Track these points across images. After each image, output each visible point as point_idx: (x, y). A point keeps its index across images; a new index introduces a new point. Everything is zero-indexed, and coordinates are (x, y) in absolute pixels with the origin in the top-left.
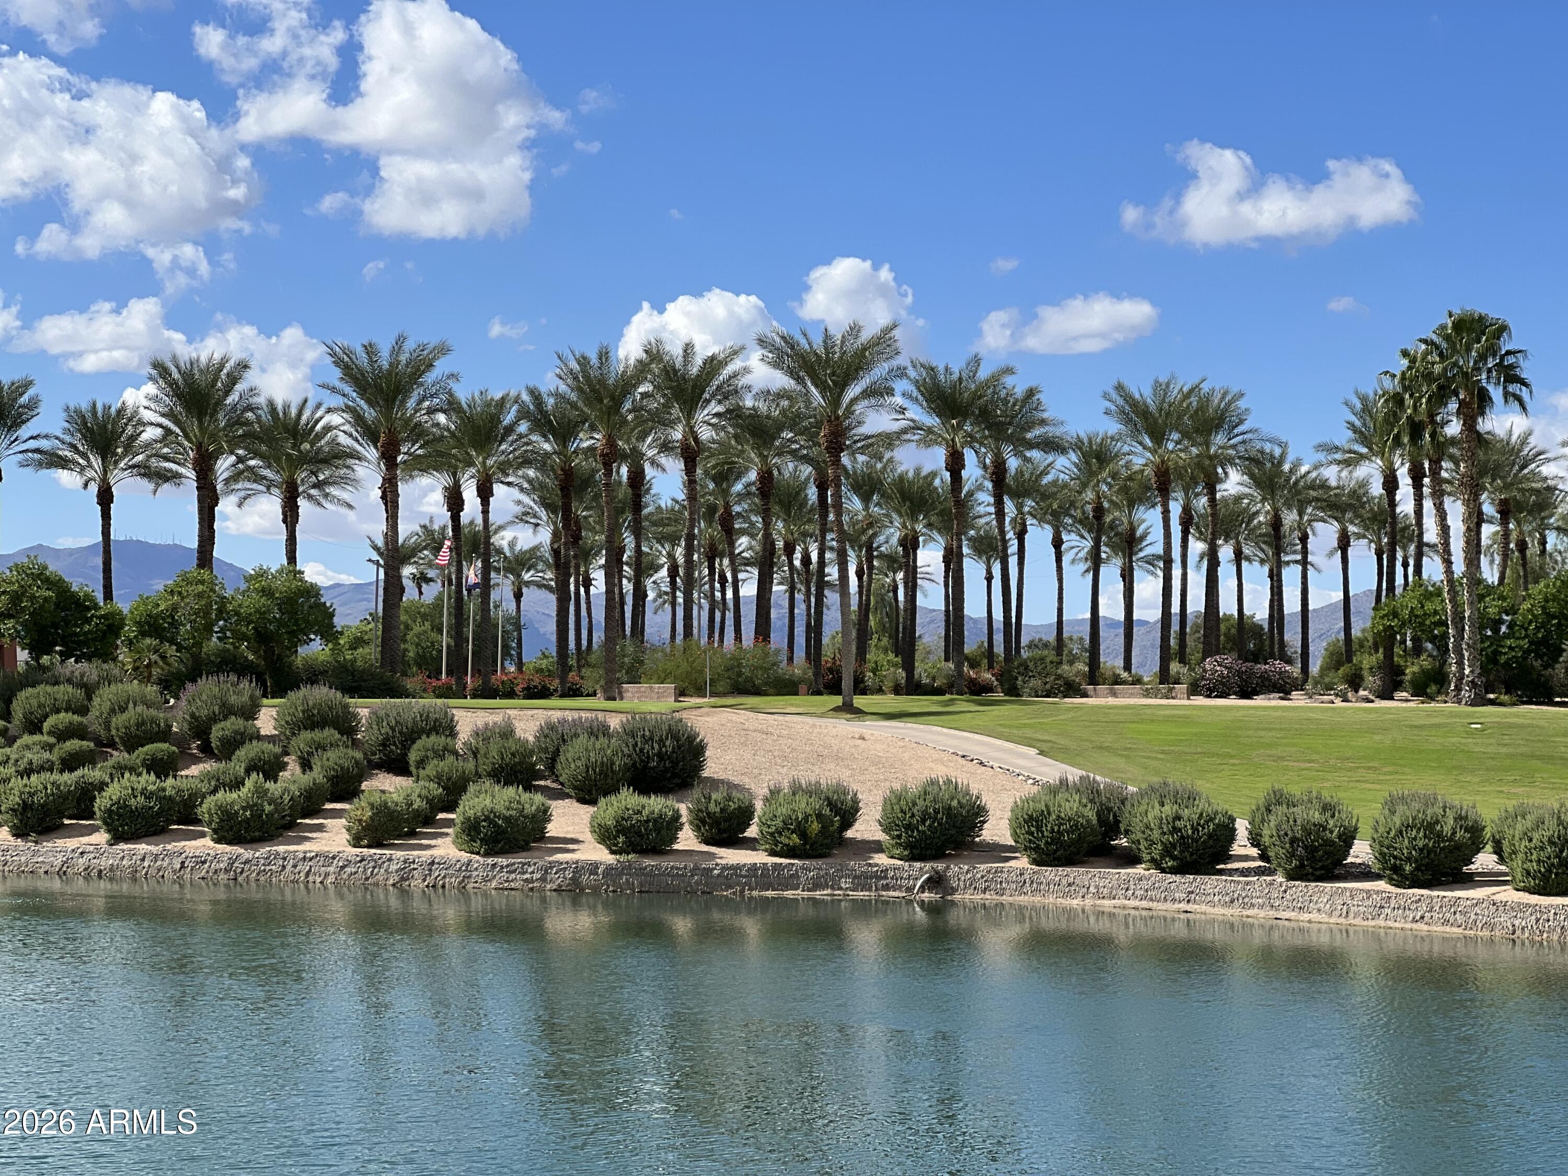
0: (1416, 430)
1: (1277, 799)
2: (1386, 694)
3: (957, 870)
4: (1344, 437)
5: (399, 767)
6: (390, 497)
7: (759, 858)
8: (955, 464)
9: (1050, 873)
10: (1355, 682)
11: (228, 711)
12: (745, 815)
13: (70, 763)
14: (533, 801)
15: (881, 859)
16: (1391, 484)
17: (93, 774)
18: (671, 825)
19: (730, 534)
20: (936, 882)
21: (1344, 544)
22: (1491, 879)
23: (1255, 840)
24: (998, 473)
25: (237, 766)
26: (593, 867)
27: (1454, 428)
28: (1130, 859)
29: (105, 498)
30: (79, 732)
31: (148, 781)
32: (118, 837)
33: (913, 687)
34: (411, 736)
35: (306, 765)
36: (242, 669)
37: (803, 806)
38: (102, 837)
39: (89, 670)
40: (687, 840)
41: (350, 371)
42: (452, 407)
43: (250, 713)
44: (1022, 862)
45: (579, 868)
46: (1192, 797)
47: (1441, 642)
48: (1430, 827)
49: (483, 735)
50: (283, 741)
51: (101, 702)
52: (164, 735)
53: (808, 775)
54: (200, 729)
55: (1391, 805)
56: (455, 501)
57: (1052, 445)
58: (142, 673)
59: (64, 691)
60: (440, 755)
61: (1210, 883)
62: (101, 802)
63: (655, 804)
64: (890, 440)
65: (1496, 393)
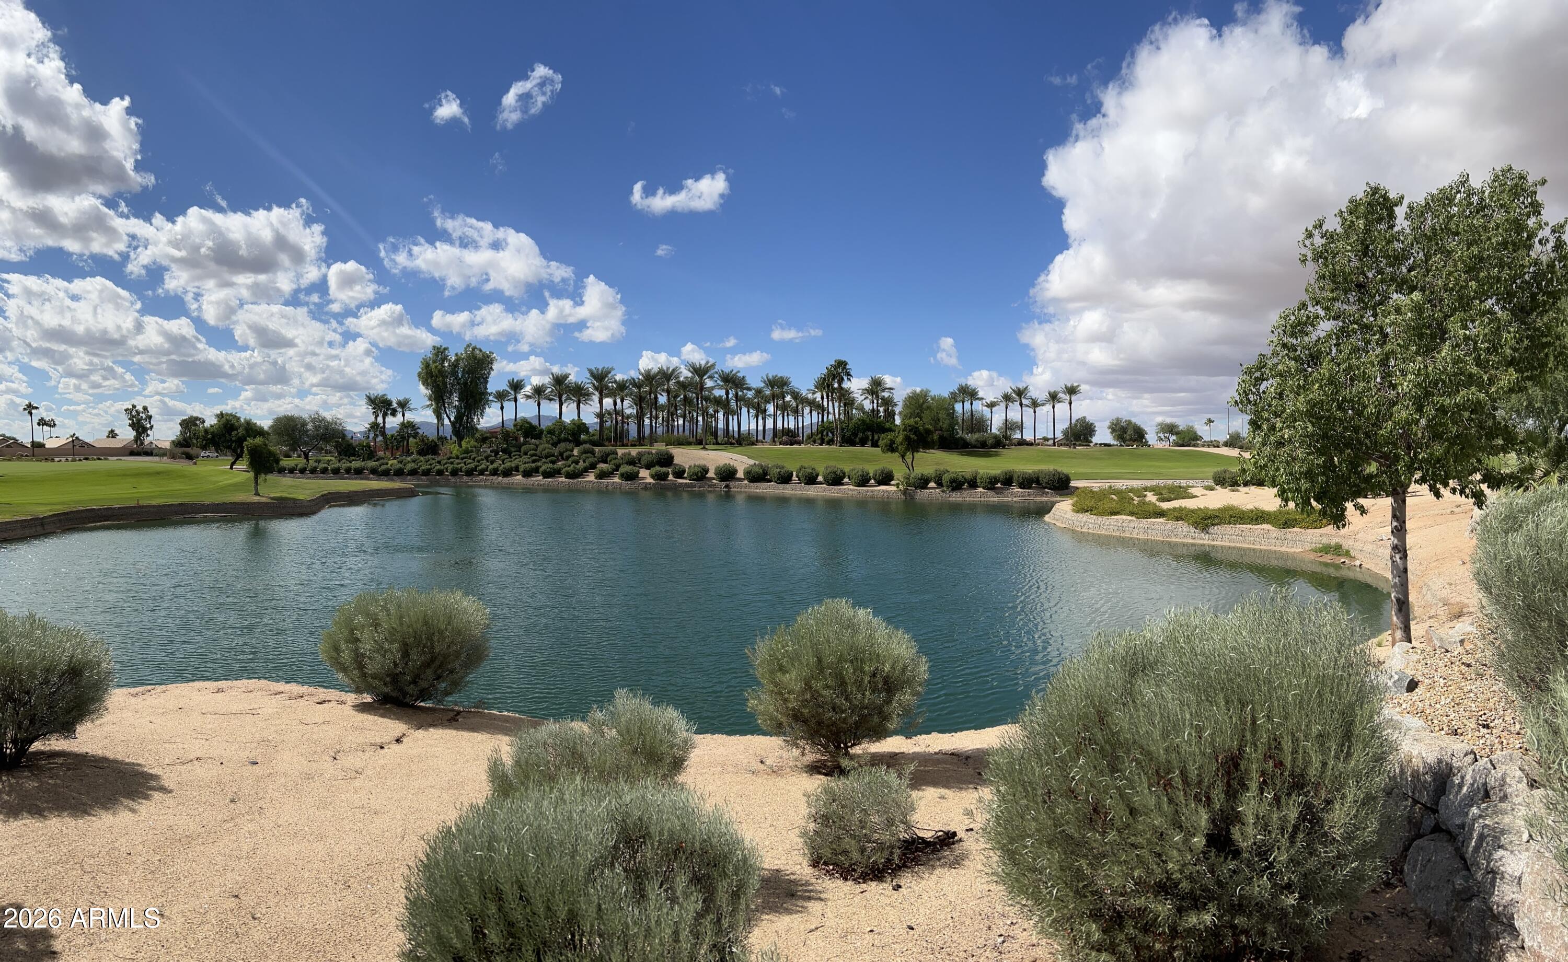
0: (828, 386)
1: (802, 467)
2: (821, 444)
3: (731, 484)
4: (813, 388)
5: (605, 462)
6: (601, 402)
7: (687, 481)
8: (727, 393)
9: (752, 484)
10: (815, 442)
11: (567, 450)
12: (684, 471)
13: (534, 462)
14: (636, 469)
15: (715, 481)
16: (822, 398)
17: (539, 464)
18: (668, 474)
19: (676, 410)
20: (727, 486)
21: (811, 412)
22: (847, 484)
23: (797, 476)
24: (736, 395)
25: (569, 462)
26: (650, 483)
27: (836, 385)
28: (770, 481)
29: (539, 405)
30: (535, 455)
31: (551, 465)
32: (544, 477)
33: (717, 444)
34: (608, 455)
35: (584, 462)
36: (570, 441)
37: (697, 470)
38: (541, 477)
39: (537, 442)
40: (671, 477)
41: (592, 374)
42: (615, 382)
43: (572, 451)
44: (746, 482)
45: (646, 484)
46: (783, 467)
47: (833, 433)
48: (835, 473)
49: (624, 455)
50: (579, 456)
51: (540, 448)
52: (553, 455)
53: (698, 463)
54: (561, 454)
55: (826, 468)
56: (615, 404)
57: (749, 389)
58: (548, 442)
59: (532, 446)
60: (615, 459)
61: (788, 486)
62: (541, 470)
63: (664, 469)
64: (713, 388)
65: (845, 378)
